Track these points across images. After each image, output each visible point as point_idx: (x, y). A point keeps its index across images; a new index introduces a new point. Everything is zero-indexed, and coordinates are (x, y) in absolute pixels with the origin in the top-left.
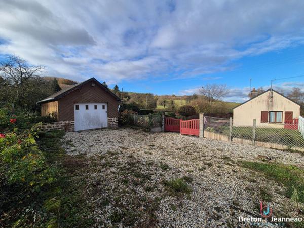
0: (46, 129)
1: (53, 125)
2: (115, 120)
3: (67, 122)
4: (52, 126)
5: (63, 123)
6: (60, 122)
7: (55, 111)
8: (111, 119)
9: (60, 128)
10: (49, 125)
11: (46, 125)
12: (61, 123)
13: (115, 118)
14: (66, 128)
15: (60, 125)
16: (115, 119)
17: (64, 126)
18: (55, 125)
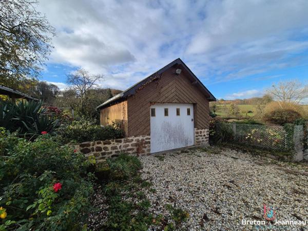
0: (110, 151)
1: (120, 144)
2: (206, 134)
3: (140, 138)
4: (118, 146)
5: (134, 139)
6: (130, 138)
7: (122, 119)
8: (201, 132)
9: (130, 150)
10: (113, 143)
11: (110, 143)
12: (132, 140)
13: (206, 130)
14: (138, 149)
15: (130, 144)
16: (205, 132)
17: (136, 145)
18: (122, 144)
